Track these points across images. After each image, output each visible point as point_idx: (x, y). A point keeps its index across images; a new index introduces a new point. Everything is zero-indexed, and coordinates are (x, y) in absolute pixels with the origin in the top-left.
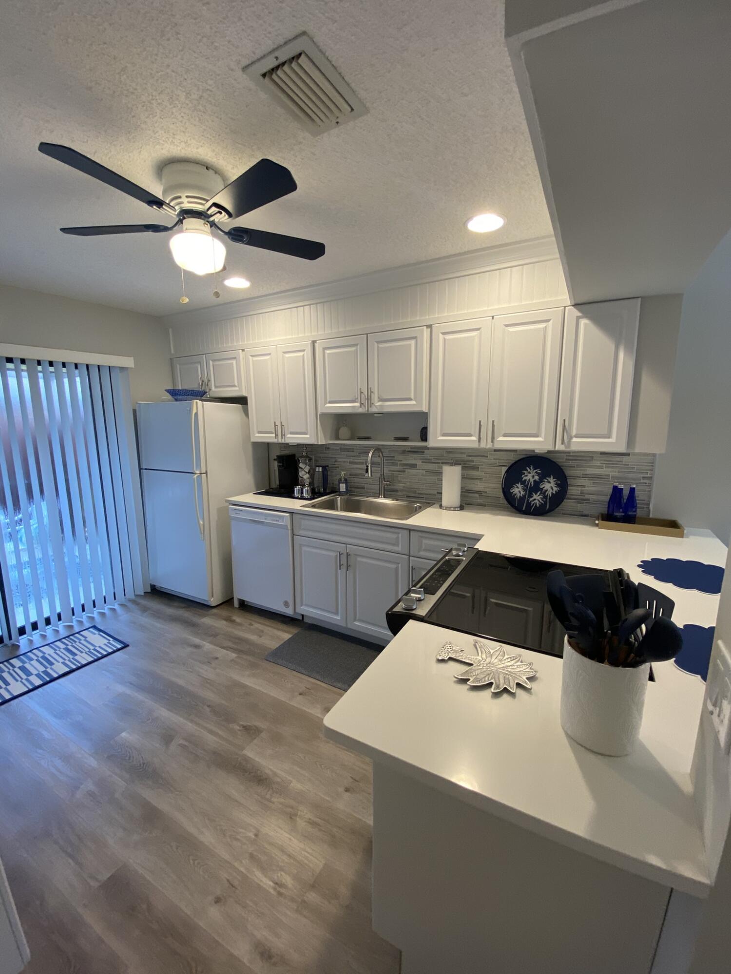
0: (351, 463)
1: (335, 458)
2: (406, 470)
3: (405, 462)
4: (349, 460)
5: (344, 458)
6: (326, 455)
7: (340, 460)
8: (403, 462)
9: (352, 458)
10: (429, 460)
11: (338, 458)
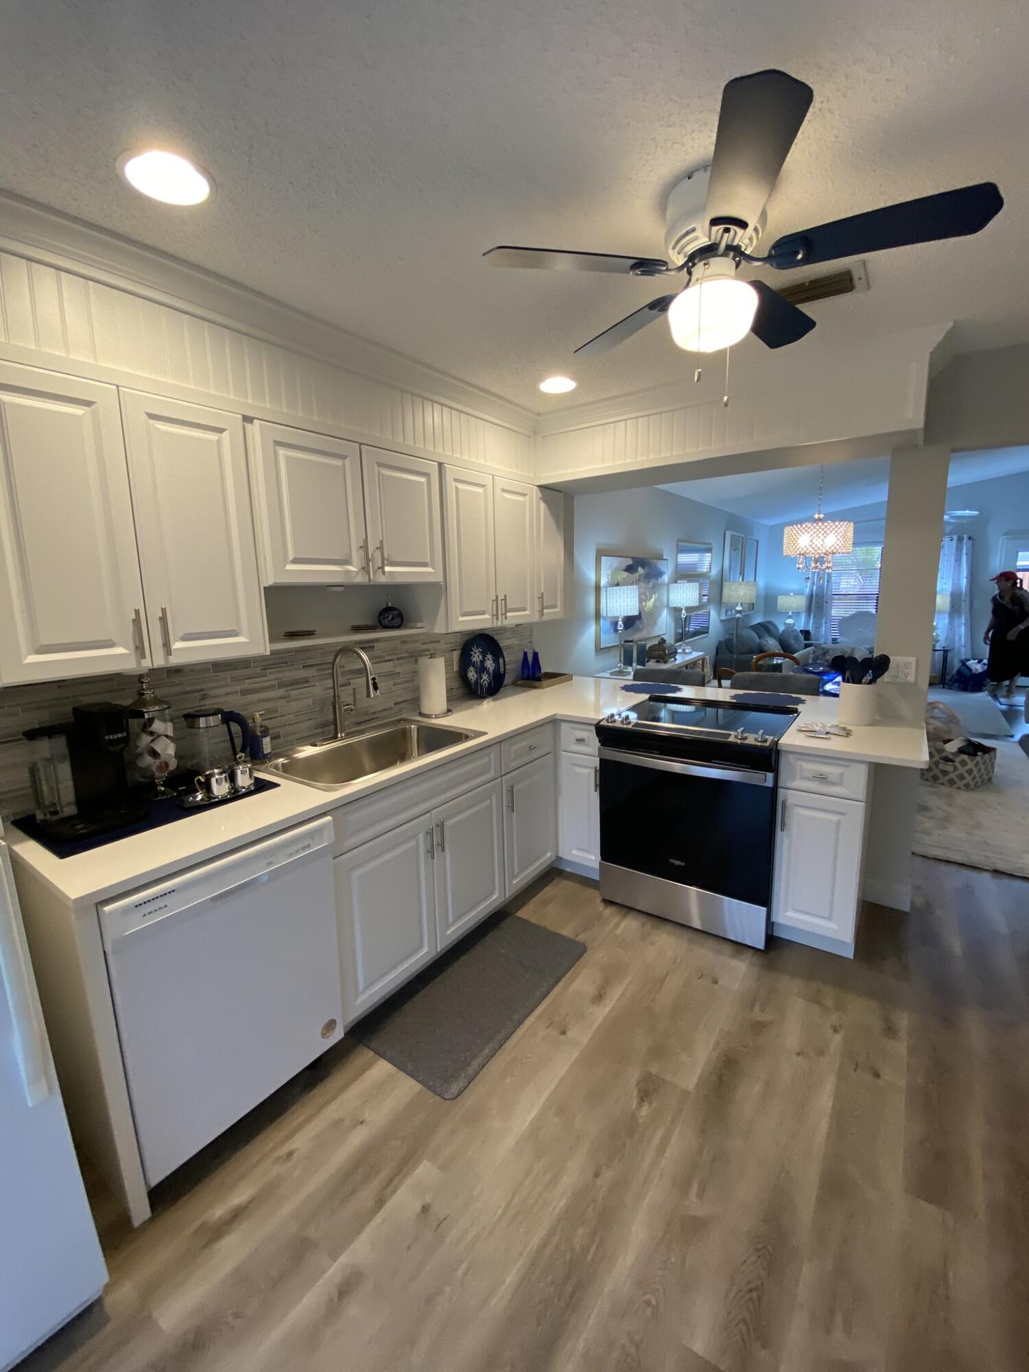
0: (244, 692)
1: (203, 690)
2: (352, 681)
3: (350, 668)
4: (238, 688)
5: (227, 686)
6: (179, 689)
7: (217, 692)
8: (346, 669)
9: (247, 681)
10: (381, 657)
11: (211, 688)
